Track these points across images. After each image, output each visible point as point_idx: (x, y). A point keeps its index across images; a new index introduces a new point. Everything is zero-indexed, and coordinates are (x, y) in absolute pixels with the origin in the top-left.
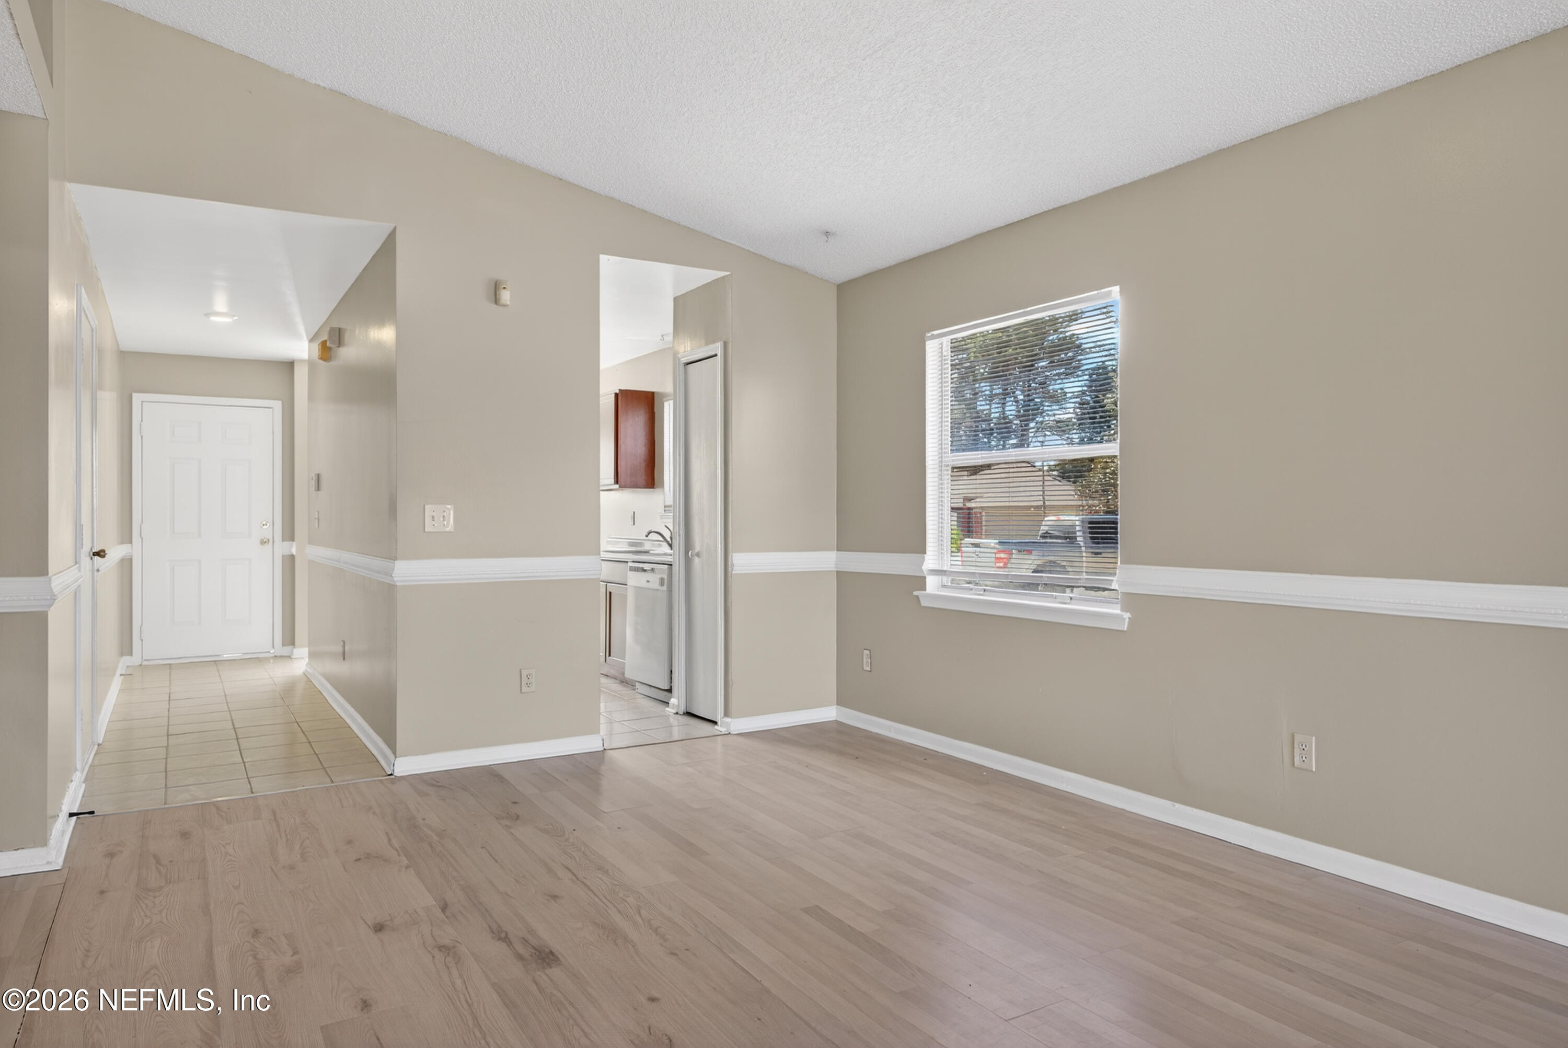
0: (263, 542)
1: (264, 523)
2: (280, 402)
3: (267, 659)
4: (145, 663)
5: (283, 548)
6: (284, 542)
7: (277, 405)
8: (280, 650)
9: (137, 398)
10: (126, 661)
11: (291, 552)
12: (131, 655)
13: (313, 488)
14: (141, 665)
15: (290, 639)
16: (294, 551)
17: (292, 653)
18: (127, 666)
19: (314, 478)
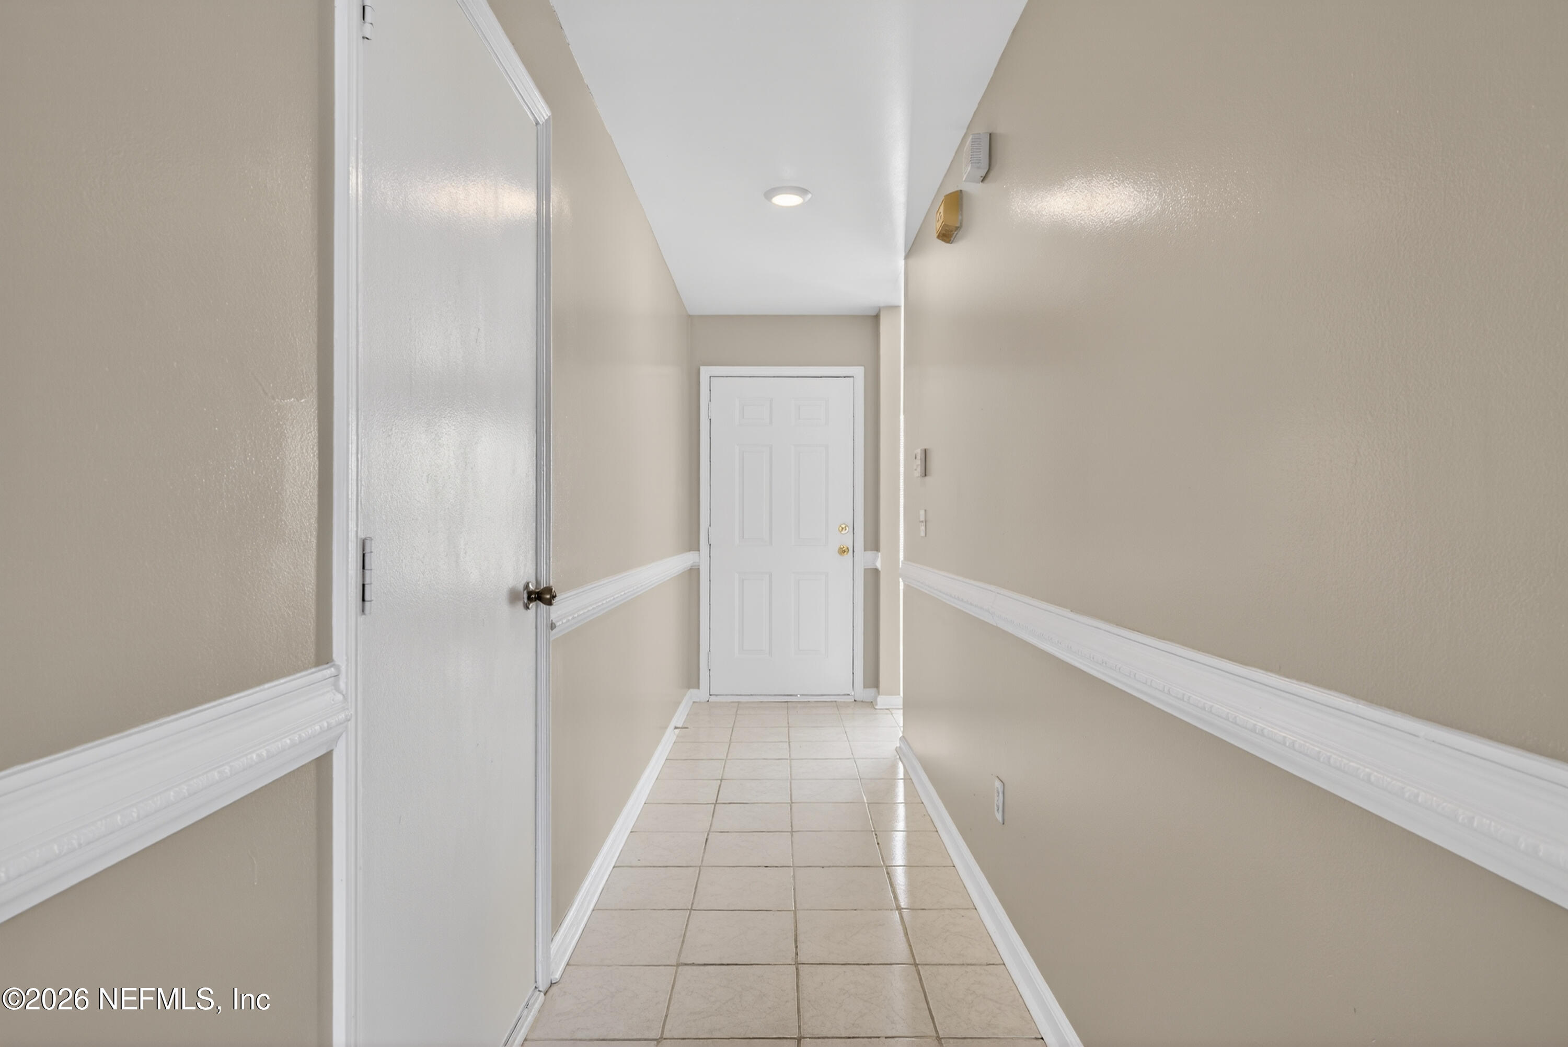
0: (843, 551)
1: (843, 526)
2: (863, 368)
3: (846, 705)
4: (712, 699)
5: (864, 559)
6: (866, 552)
7: (859, 372)
8: (860, 692)
9: (705, 372)
10: (693, 695)
11: (876, 566)
12: (699, 688)
13: (918, 472)
14: (708, 701)
15: (873, 680)
16: (879, 565)
17: (876, 700)
18: (694, 702)
19: (919, 457)
